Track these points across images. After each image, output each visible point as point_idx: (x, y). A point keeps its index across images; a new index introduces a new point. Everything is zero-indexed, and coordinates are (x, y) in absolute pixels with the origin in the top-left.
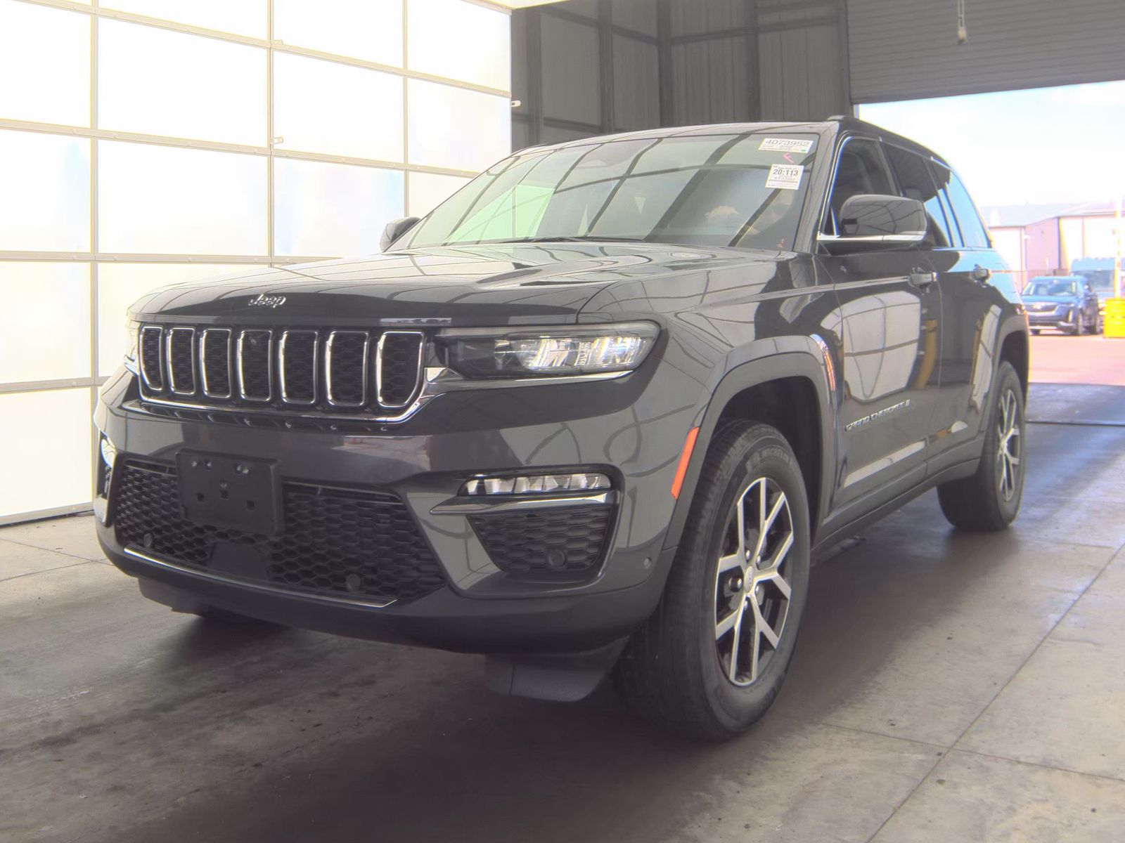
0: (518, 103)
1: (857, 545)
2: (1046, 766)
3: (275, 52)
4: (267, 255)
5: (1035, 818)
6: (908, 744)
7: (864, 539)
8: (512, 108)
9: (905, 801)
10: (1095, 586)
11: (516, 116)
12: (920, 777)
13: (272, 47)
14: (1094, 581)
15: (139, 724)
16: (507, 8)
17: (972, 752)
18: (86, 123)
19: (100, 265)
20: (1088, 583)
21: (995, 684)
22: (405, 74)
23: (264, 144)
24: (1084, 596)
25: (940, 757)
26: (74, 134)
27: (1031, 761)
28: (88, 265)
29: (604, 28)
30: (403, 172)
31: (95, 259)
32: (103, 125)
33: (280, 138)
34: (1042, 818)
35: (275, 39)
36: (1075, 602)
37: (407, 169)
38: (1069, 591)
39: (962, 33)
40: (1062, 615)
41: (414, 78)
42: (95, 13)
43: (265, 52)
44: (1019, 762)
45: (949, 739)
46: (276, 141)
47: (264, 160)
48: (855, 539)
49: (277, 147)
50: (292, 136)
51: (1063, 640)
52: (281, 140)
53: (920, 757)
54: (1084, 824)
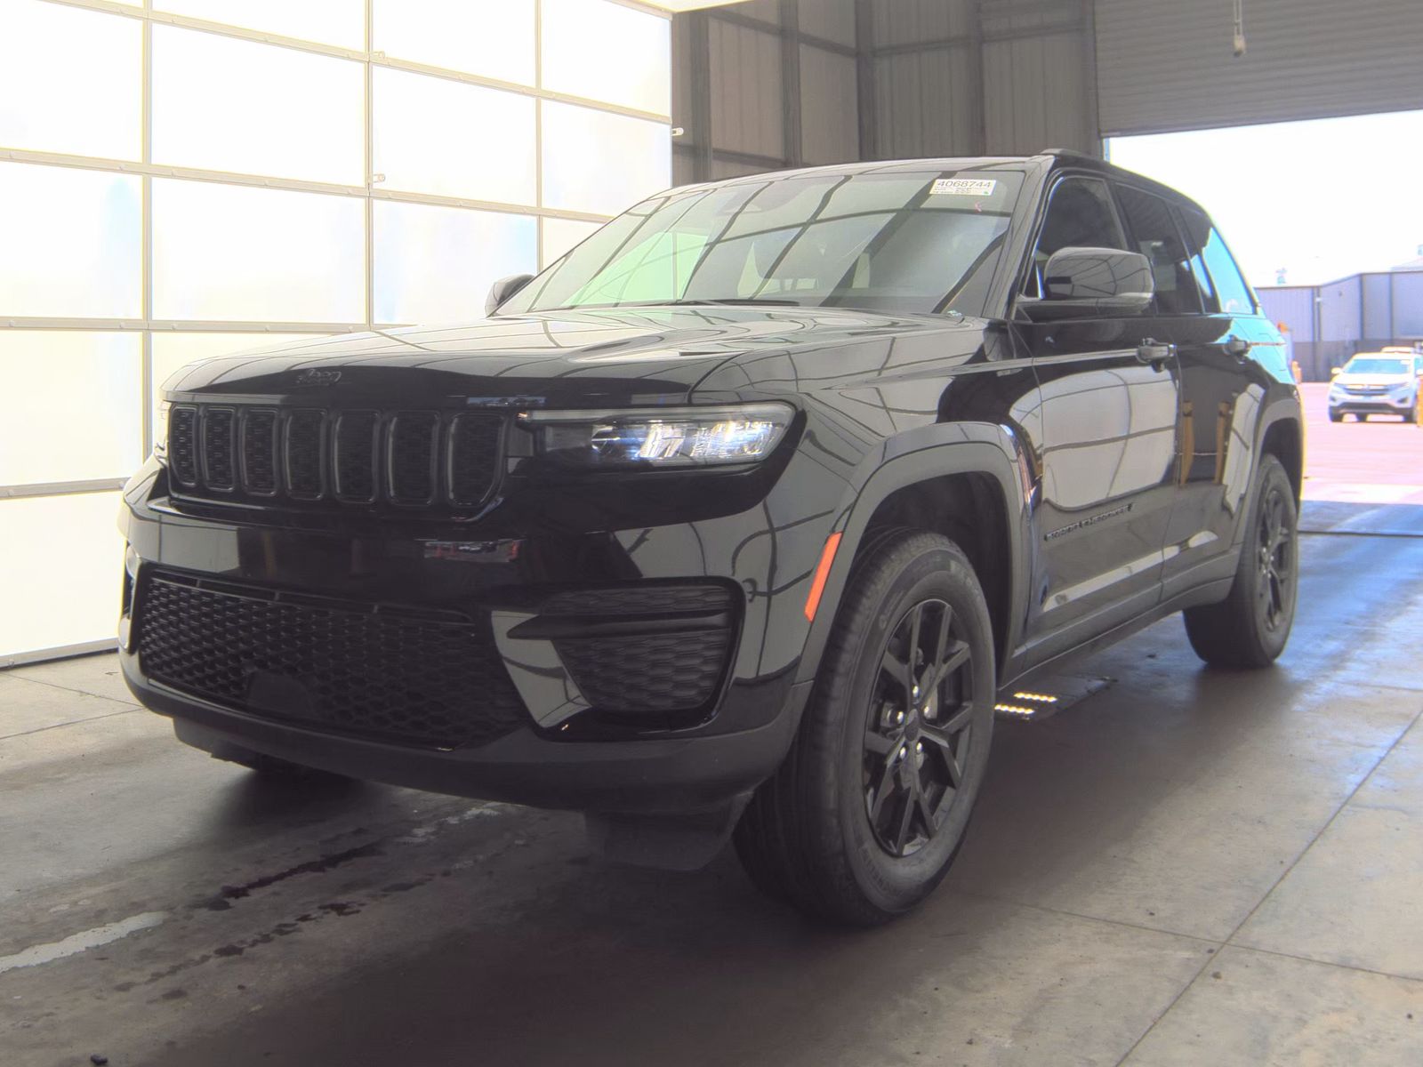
0: (680, 131)
1: (1107, 687)
2: (1345, 966)
3: (374, 67)
4: (364, 322)
5: (1332, 1032)
6: (1171, 937)
7: (1116, 681)
8: (673, 137)
9: (1167, 1011)
10: (1408, 738)
11: (678, 147)
12: (1186, 980)
13: (370, 61)
14: (1405, 732)
15: (204, 913)
16: (666, 11)
17: (1251, 949)
18: (137, 157)
19: (155, 336)
20: (1397, 736)
21: (1282, 862)
22: (538, 94)
23: (361, 183)
24: (1393, 752)
25: (1212, 955)
26: (121, 171)
27: (1327, 959)
28: (139, 335)
29: (787, 34)
30: (535, 218)
31: (147, 327)
32: (159, 158)
33: (381, 175)
34: (1340, 1031)
35: (375, 50)
36: (1382, 759)
37: (540, 214)
38: (1373, 746)
39: (1240, 43)
40: (1364, 776)
41: (549, 99)
42: (149, 18)
43: (361, 67)
44: (1311, 961)
45: (1223, 932)
46: (375, 178)
47: (361, 202)
48: (1105, 680)
49: (376, 186)
50: (397, 173)
51: (1367, 807)
52: (382, 178)
53: (1187, 954)
54: (1393, 1040)
